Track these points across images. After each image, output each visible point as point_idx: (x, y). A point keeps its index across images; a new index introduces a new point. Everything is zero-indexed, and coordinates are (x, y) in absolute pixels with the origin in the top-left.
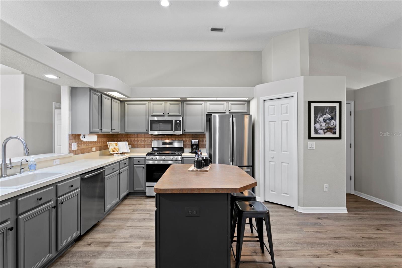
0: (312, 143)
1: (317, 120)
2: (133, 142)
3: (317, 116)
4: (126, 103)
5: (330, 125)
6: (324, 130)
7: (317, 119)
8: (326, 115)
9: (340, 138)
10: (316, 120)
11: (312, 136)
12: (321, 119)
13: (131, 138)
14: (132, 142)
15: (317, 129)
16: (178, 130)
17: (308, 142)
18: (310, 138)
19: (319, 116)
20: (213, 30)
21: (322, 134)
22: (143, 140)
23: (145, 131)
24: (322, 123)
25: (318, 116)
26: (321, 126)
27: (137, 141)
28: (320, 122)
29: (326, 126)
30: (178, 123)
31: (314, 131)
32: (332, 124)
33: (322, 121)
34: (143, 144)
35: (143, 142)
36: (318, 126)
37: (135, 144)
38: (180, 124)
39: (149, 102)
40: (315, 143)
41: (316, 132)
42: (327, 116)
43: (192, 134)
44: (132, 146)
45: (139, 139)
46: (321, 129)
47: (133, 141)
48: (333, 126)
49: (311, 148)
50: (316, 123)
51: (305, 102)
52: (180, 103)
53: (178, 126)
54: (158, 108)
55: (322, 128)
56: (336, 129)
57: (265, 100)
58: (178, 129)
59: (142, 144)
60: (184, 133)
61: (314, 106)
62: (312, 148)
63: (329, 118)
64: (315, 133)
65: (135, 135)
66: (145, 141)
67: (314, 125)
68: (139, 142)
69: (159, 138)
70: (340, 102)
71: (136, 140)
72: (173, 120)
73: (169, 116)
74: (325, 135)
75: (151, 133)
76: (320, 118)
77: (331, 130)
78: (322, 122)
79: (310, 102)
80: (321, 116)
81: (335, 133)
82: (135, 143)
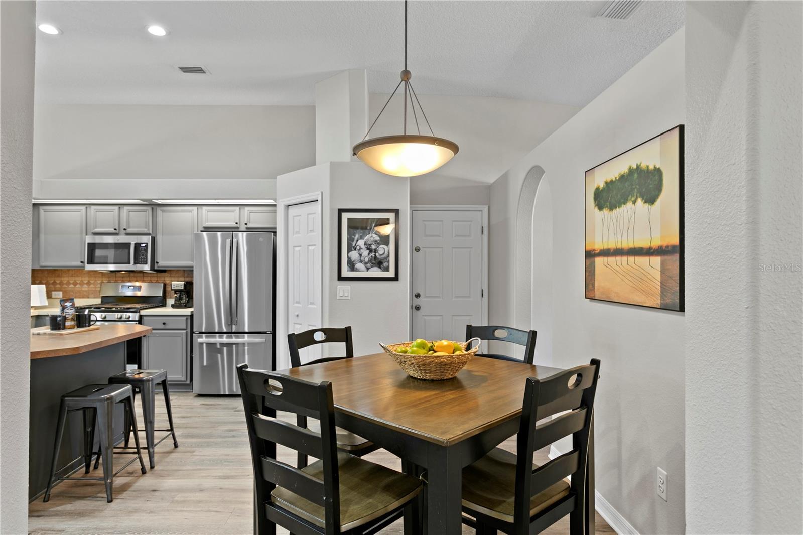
0: (345, 288)
1: (354, 245)
2: (65, 286)
3: (353, 237)
4: (41, 208)
5: (377, 254)
6: (366, 263)
7: (353, 242)
8: (370, 235)
9: (396, 278)
10: (352, 245)
11: (344, 274)
12: (361, 243)
13: (61, 277)
14: (63, 285)
15: (353, 262)
16: (141, 262)
17: (338, 286)
18: (340, 278)
19: (357, 236)
20: (186, 70)
21: (363, 271)
22: (86, 282)
23: (79, 264)
24: (362, 251)
25: (355, 236)
26: (361, 255)
27: (73, 284)
28: (358, 248)
29: (370, 256)
30: (143, 248)
31: (348, 265)
32: (381, 252)
33: (363, 247)
34: (86, 289)
35: (86, 286)
36: (354, 255)
37: (70, 291)
38: (146, 251)
39: (88, 206)
40: (350, 287)
41: (352, 266)
42: (372, 237)
43: (184, 270)
44: (63, 293)
45: (78, 280)
46: (361, 262)
47: (66, 284)
48: (383, 256)
49: (342, 298)
50: (352, 251)
51: (332, 210)
52: (149, 208)
53: (143, 255)
54: (106, 219)
55: (362, 259)
56: (389, 262)
57: (288, 206)
58: (141, 260)
59: (84, 289)
60: (158, 267)
61: (348, 219)
62: (344, 298)
63: (376, 241)
64: (349, 268)
65: (71, 271)
66: (89, 283)
67: (348, 253)
68: (78, 286)
69: (117, 278)
70: (397, 212)
71: (72, 282)
72: (132, 243)
73: (127, 234)
74: (368, 272)
75: (89, 267)
76: (359, 242)
77: (379, 263)
78: (362, 249)
79: (341, 211)
80: (361, 238)
81: (387, 269)
82: (70, 289)
